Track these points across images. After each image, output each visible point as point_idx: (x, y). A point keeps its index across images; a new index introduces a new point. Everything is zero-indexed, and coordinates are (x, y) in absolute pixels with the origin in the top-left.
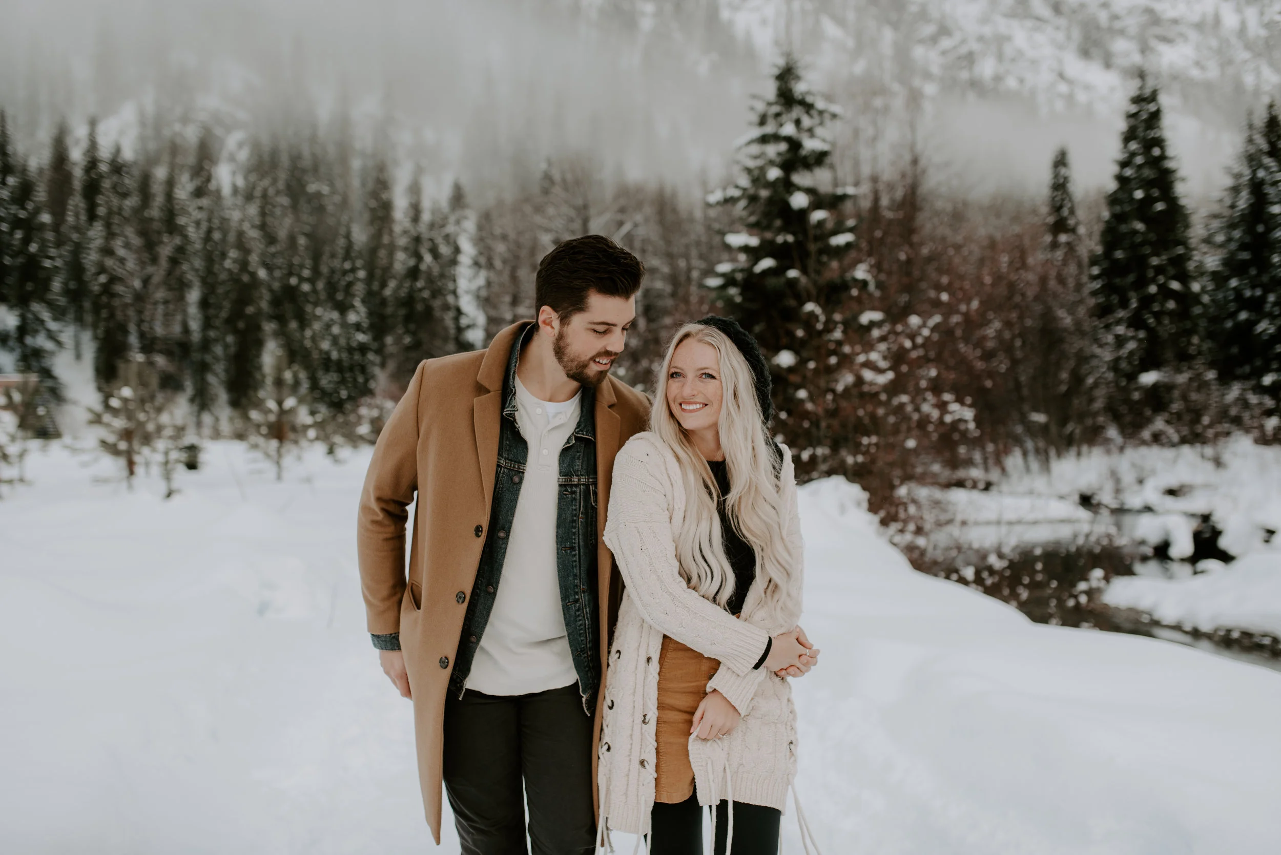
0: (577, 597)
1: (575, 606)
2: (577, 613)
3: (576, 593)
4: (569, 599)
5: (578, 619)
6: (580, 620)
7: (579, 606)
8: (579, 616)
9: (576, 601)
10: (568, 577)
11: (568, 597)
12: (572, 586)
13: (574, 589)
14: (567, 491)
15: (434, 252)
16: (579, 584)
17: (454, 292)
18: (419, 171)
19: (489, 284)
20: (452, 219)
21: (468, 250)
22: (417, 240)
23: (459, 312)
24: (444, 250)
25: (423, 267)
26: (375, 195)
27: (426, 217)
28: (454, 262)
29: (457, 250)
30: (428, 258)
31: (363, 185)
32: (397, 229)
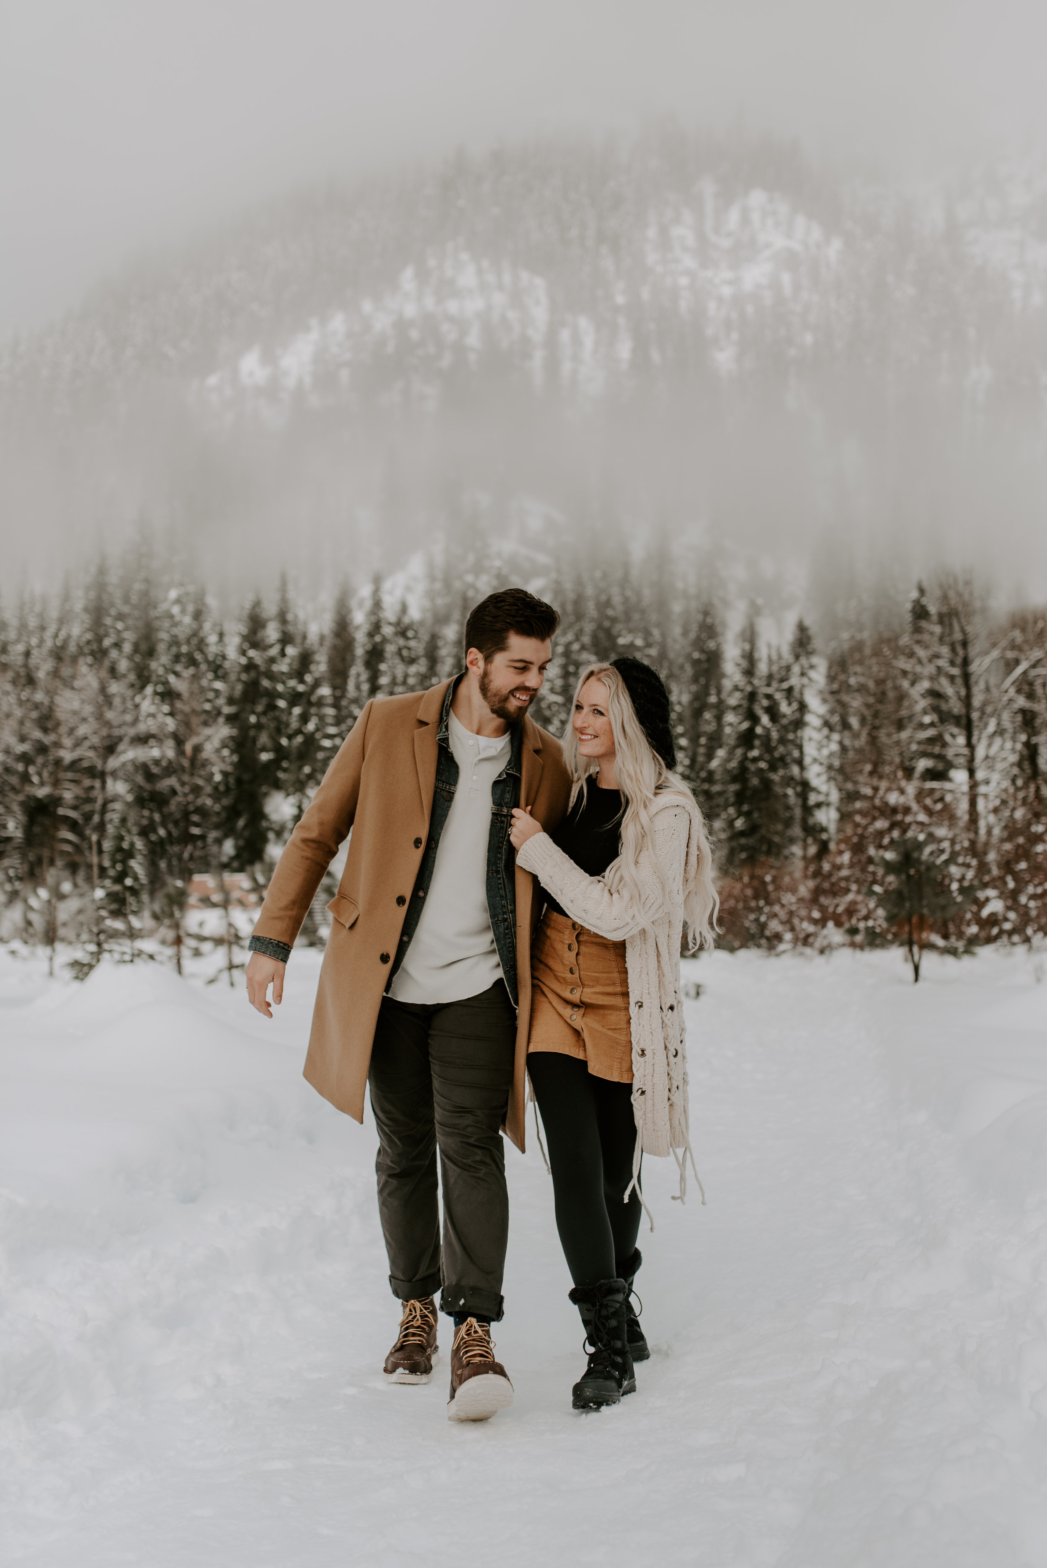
0: (505, 916)
1: (504, 924)
2: (506, 931)
3: (504, 913)
4: (498, 918)
5: (507, 937)
6: (509, 938)
7: (508, 925)
8: (508, 933)
9: (505, 920)
10: (496, 897)
11: (497, 916)
12: (500, 906)
13: (502, 909)
14: (498, 820)
15: (773, 712)
16: (506, 904)
17: (800, 762)
18: (755, 611)
19: (844, 749)
20: (796, 669)
21: (817, 707)
22: (752, 697)
23: (805, 787)
24: (785, 708)
25: (759, 730)
26: (698, 644)
27: (762, 668)
28: (799, 724)
29: (803, 707)
30: (765, 719)
31: (685, 633)
32: (727, 684)
